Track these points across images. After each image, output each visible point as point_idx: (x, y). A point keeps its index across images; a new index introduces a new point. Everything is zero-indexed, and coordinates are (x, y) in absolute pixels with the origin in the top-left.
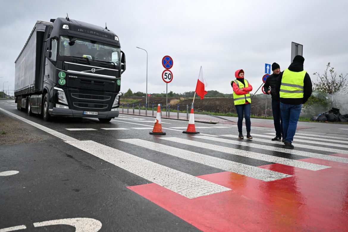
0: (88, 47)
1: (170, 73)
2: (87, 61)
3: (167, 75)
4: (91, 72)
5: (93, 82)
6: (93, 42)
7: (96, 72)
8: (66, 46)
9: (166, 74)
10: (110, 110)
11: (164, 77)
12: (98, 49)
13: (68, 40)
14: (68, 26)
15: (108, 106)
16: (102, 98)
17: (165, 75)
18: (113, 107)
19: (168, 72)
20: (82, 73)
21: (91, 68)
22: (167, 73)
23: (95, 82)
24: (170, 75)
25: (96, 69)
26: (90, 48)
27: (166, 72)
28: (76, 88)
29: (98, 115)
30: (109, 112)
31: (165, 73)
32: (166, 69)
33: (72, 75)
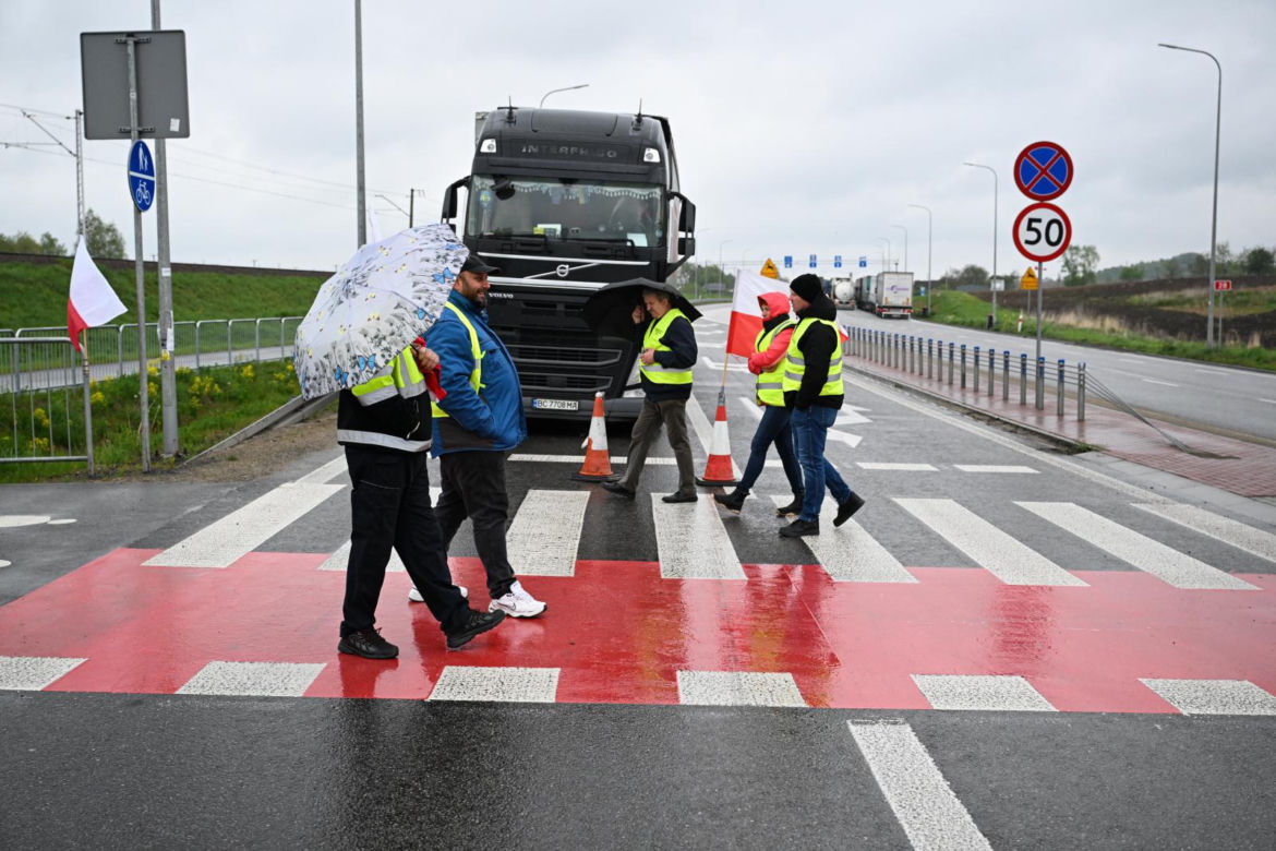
0: (550, 198)
1: (1058, 217)
2: (544, 245)
3: (1042, 227)
4: (555, 277)
5: (561, 308)
6: (568, 181)
7: (571, 277)
8: (485, 205)
9: (1034, 225)
10: (620, 395)
11: (1025, 235)
12: (582, 201)
13: (491, 182)
14: (494, 143)
15: (610, 382)
16: (594, 356)
17: (1030, 228)
18: (628, 384)
19: (1046, 215)
20: (528, 281)
21: (554, 265)
22: (1039, 221)
23: (568, 306)
24: (1054, 229)
25: (572, 264)
26: (556, 200)
27: (1033, 214)
28: (511, 329)
29: (579, 410)
30: (617, 400)
31: (1031, 221)
32: (1033, 202)
33: (499, 291)
